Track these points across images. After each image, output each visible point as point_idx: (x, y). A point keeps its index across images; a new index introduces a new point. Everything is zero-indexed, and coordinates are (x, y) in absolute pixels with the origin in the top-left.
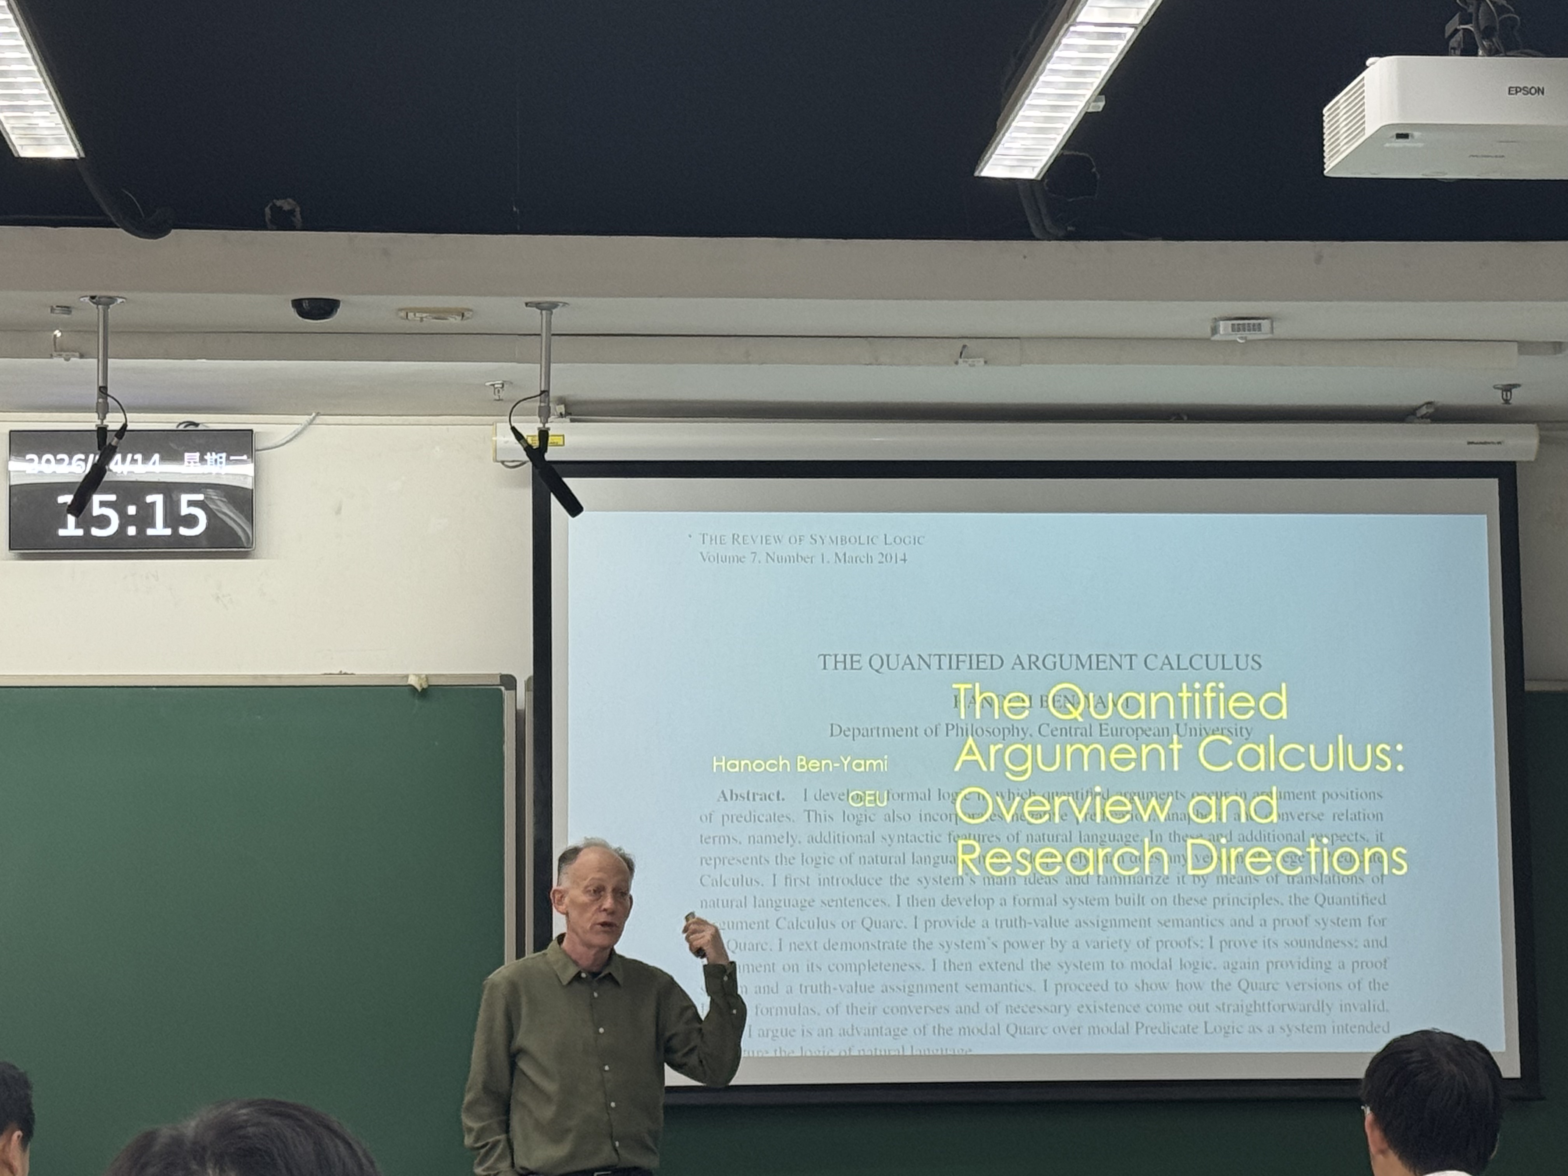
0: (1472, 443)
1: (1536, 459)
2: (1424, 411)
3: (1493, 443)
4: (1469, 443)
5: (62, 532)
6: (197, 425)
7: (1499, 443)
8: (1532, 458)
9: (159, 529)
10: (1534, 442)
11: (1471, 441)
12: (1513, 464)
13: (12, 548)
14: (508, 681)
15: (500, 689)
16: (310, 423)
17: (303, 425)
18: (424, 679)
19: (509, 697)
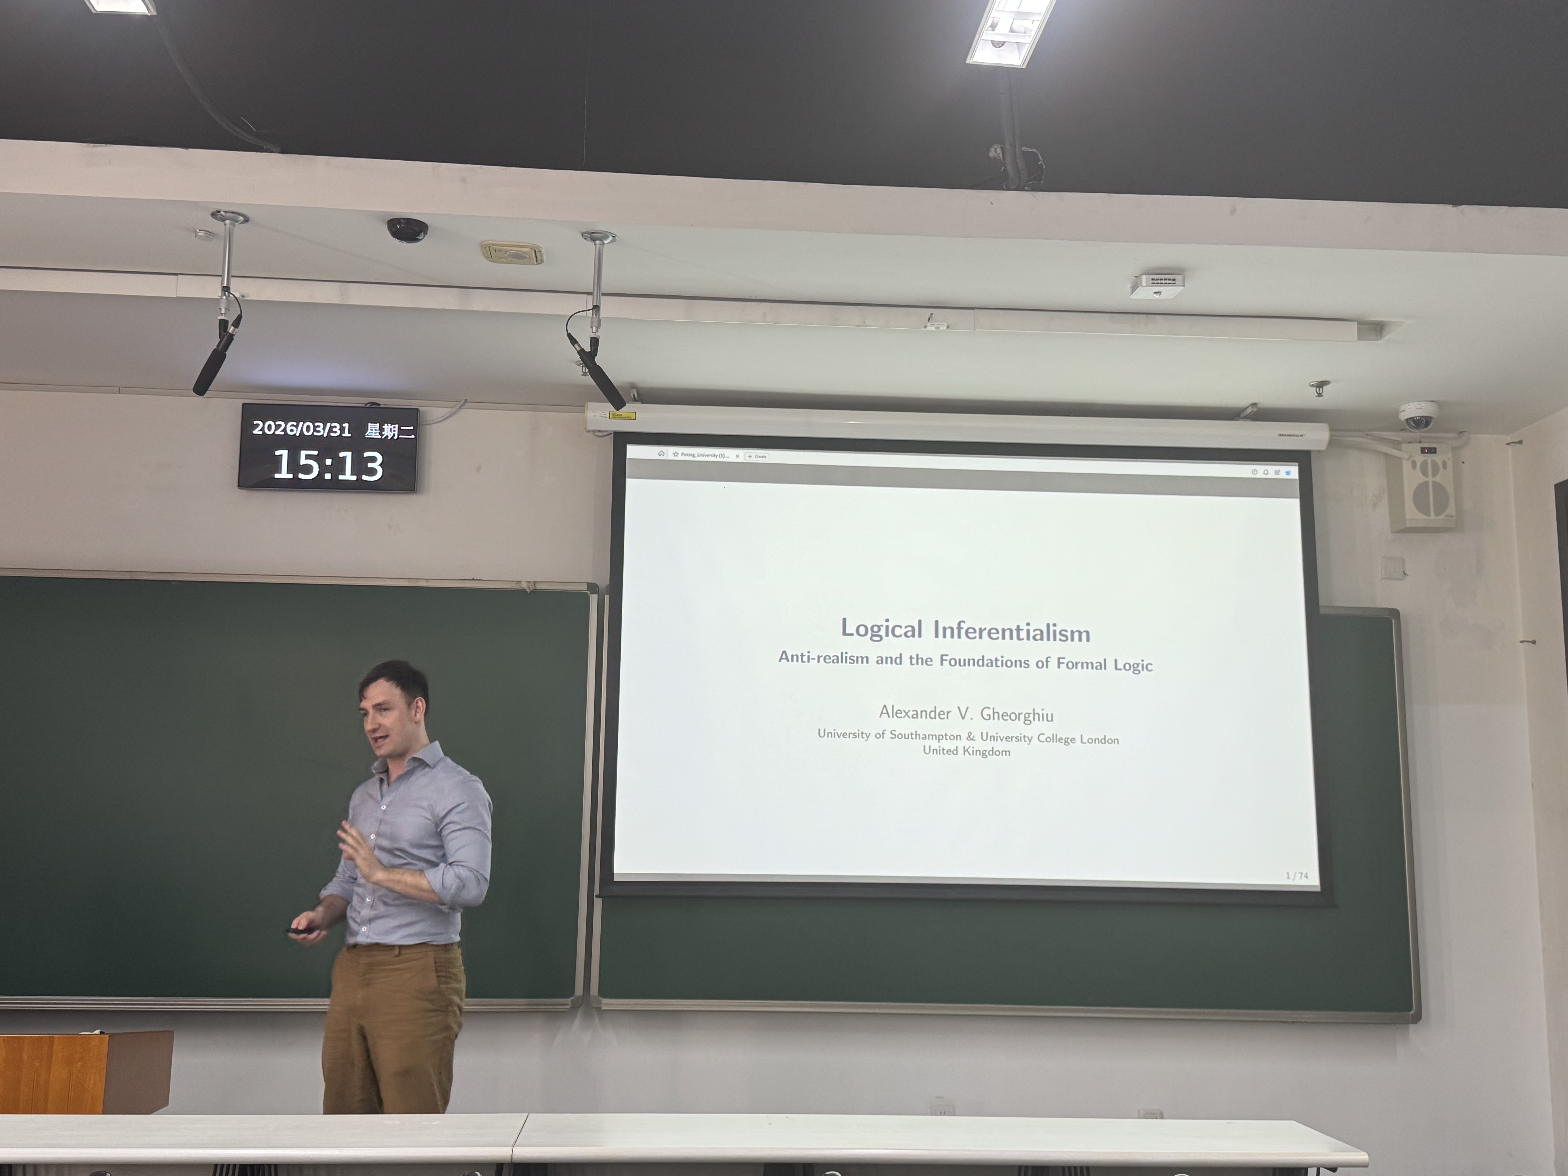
0: (1283, 435)
1: (1326, 450)
2: (1249, 411)
3: (1297, 436)
4: (1280, 436)
5: (277, 476)
6: (379, 405)
7: (1302, 436)
8: (1323, 449)
9: (347, 476)
10: (1326, 437)
11: (1281, 433)
12: (1309, 452)
13: (240, 485)
14: (593, 587)
15: (587, 593)
16: (461, 407)
17: (455, 409)
18: (532, 584)
19: (594, 599)
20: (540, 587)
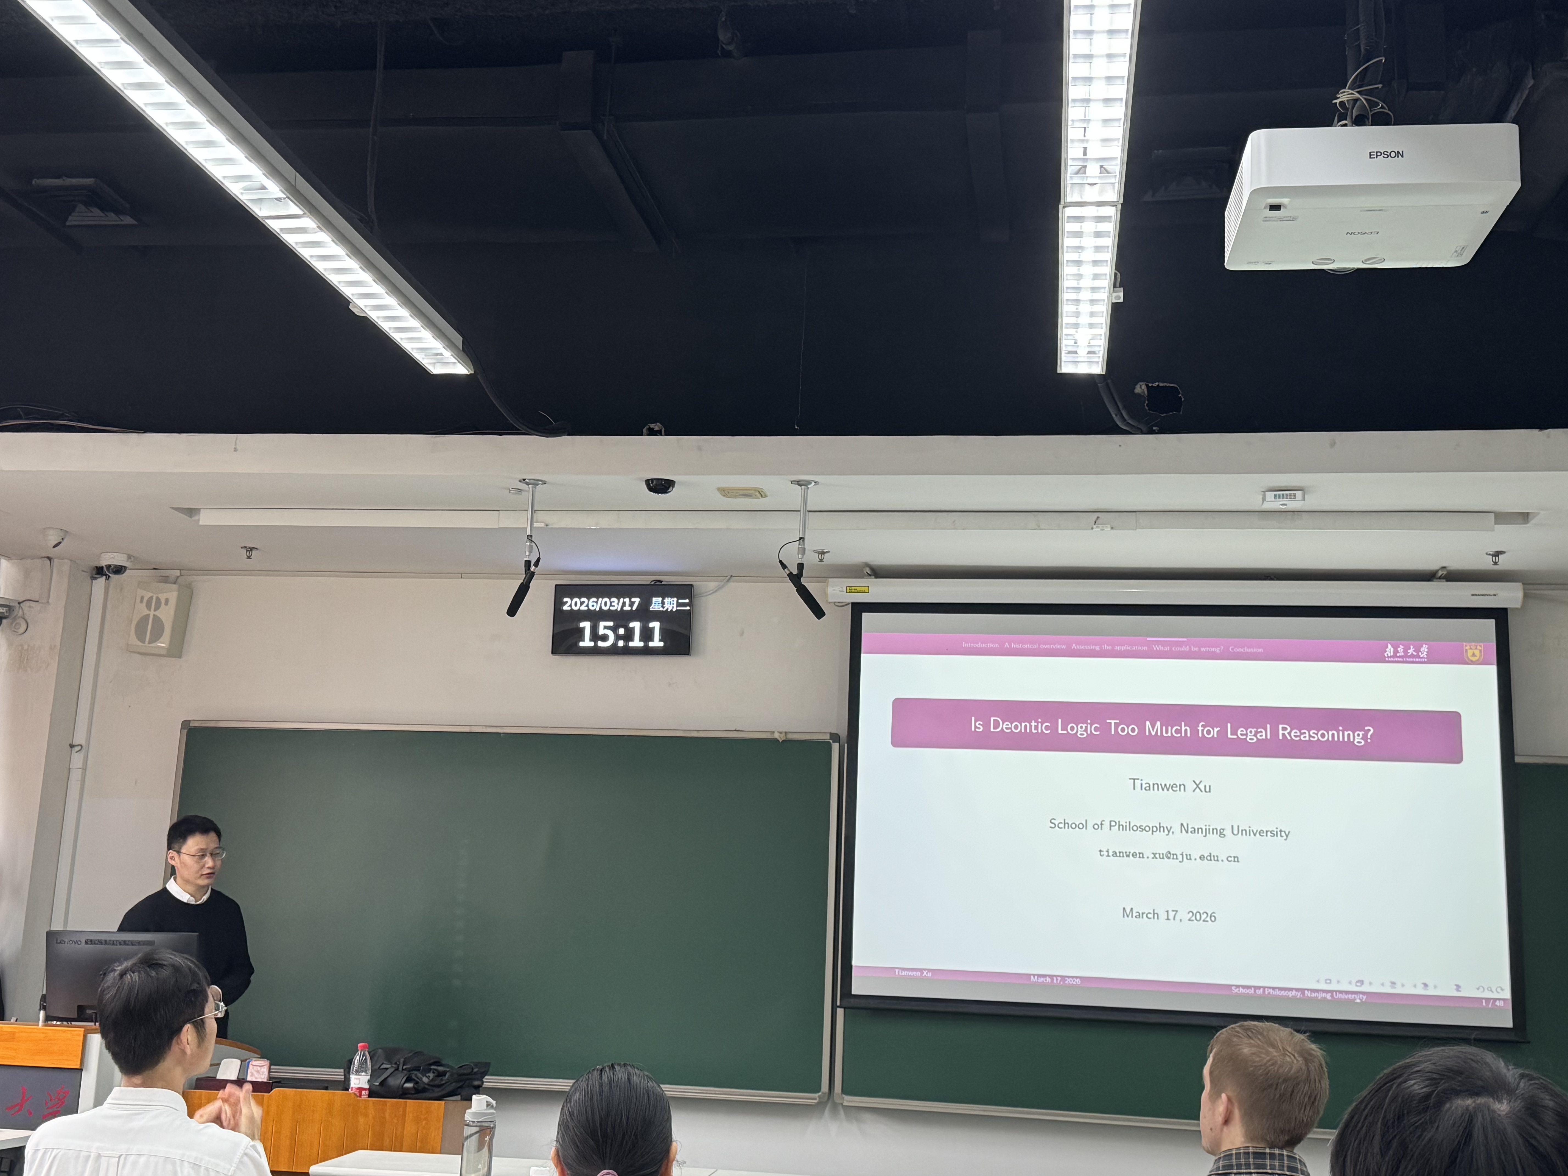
0: (1476, 595)
1: (1522, 607)
2: (1440, 573)
3: (1490, 595)
4: (1473, 595)
5: (581, 644)
6: (661, 582)
7: (1495, 595)
8: (1518, 606)
9: (637, 643)
10: (1520, 595)
11: (1474, 593)
12: (1505, 610)
13: (554, 652)
14: (835, 737)
15: (829, 742)
16: (728, 581)
17: (723, 583)
18: (784, 734)
19: (835, 747)
20: (790, 736)
